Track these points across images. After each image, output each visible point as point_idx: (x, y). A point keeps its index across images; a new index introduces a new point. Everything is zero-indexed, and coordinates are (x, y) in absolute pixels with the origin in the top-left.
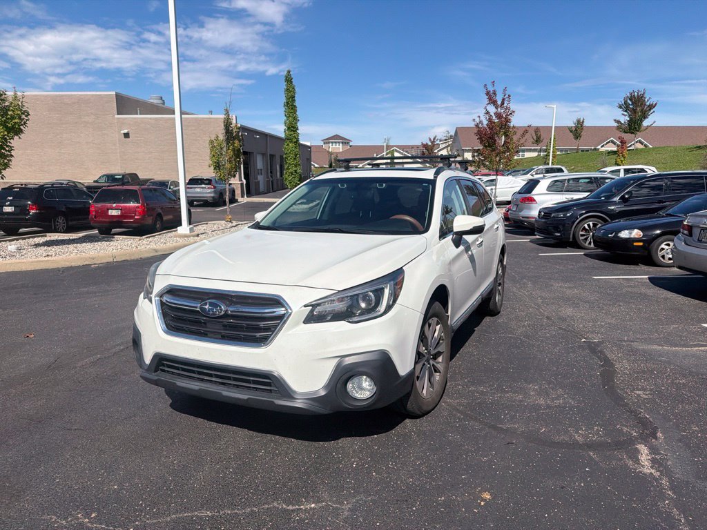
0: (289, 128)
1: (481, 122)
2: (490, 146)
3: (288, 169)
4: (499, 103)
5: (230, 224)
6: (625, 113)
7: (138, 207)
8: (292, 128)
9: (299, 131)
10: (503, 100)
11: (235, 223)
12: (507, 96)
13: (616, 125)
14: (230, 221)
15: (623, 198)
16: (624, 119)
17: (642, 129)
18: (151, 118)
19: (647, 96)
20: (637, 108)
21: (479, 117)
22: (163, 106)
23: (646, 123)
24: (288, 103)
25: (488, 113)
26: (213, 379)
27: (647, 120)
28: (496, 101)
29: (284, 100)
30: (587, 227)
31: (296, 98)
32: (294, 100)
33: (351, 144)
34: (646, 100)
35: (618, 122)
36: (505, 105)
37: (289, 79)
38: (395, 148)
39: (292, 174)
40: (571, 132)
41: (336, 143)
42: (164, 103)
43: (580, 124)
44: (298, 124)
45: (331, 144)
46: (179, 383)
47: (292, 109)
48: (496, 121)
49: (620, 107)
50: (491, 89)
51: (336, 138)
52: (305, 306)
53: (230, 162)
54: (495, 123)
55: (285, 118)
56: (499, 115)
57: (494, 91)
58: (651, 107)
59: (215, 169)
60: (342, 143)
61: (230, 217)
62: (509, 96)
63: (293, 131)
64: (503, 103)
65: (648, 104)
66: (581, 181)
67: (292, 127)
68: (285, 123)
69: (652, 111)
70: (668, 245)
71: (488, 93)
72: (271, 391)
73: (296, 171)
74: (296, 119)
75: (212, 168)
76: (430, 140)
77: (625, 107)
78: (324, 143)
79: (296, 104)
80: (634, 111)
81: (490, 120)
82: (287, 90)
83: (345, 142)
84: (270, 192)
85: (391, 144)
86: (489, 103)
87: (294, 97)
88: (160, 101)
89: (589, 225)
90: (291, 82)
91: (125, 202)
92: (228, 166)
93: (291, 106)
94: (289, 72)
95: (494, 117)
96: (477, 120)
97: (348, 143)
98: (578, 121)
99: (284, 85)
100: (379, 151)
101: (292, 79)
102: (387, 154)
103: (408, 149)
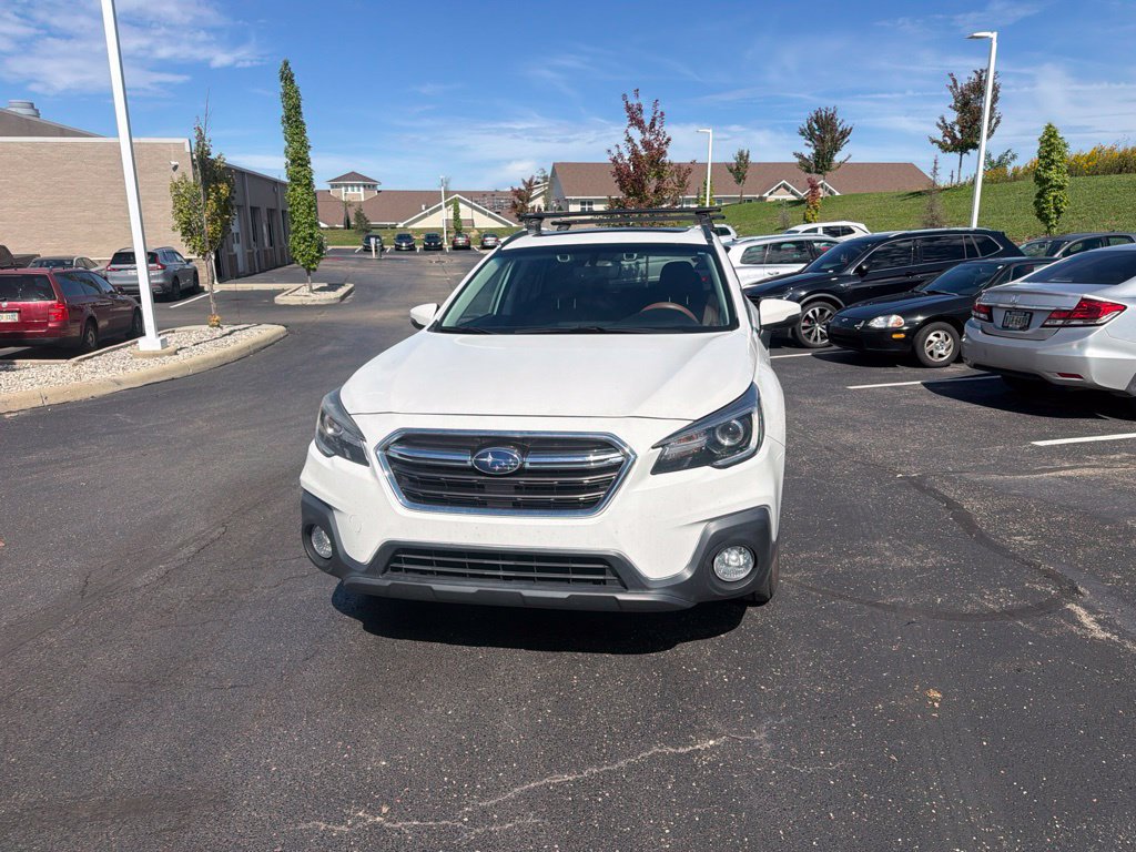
0: (293, 161)
1: (620, 155)
2: (636, 194)
3: (296, 231)
4: (647, 124)
5: (219, 332)
6: (810, 143)
7: (52, 306)
8: (299, 161)
9: (312, 166)
10: (654, 119)
11: (227, 329)
12: (658, 114)
13: (797, 160)
14: (218, 326)
15: (859, 270)
16: (809, 152)
17: (834, 166)
18: (21, 143)
19: (839, 117)
20: (826, 134)
21: (618, 146)
22: (35, 119)
23: (838, 158)
24: (288, 118)
25: (630, 140)
26: (501, 573)
27: (839, 153)
28: (642, 122)
29: (282, 112)
30: (811, 316)
31: (302, 110)
32: (300, 113)
33: (379, 188)
34: (837, 123)
35: (801, 156)
36: (657, 128)
37: (287, 78)
38: (457, 195)
39: (306, 241)
40: (731, 171)
41: (352, 185)
42: (38, 115)
43: (743, 158)
44: (310, 154)
45: (343, 189)
46: (436, 587)
47: (297, 127)
48: (643, 153)
49: (802, 133)
50: (633, 101)
51: (352, 178)
52: (653, 448)
53: (213, 221)
54: (642, 157)
55: (286, 144)
56: (647, 145)
57: (639, 105)
58: (845, 134)
59: (183, 234)
60: (364, 186)
61: (217, 318)
62: (662, 114)
63: (302, 166)
64: (653, 125)
65: (840, 129)
66: (783, 246)
67: (300, 159)
68: (286, 152)
69: (846, 140)
70: (938, 336)
71: (629, 108)
72: (604, 582)
73: (311, 236)
74: (305, 146)
75: (179, 233)
76: (524, 182)
77: (809, 133)
78: (332, 186)
79: (305, 120)
80: (822, 140)
81: (635, 153)
82: (286, 95)
83: (369, 184)
85: (452, 189)
86: (631, 125)
87: (299, 106)
88: (30, 112)
89: (814, 312)
90: (292, 82)
91: (26, 296)
92: (208, 228)
93: (294, 120)
94: (286, 64)
95: (640, 147)
96: (615, 152)
97: (374, 186)
98: (741, 154)
99: (279, 87)
100: (430, 199)
101: (292, 75)
102: (447, 205)
103: (477, 198)
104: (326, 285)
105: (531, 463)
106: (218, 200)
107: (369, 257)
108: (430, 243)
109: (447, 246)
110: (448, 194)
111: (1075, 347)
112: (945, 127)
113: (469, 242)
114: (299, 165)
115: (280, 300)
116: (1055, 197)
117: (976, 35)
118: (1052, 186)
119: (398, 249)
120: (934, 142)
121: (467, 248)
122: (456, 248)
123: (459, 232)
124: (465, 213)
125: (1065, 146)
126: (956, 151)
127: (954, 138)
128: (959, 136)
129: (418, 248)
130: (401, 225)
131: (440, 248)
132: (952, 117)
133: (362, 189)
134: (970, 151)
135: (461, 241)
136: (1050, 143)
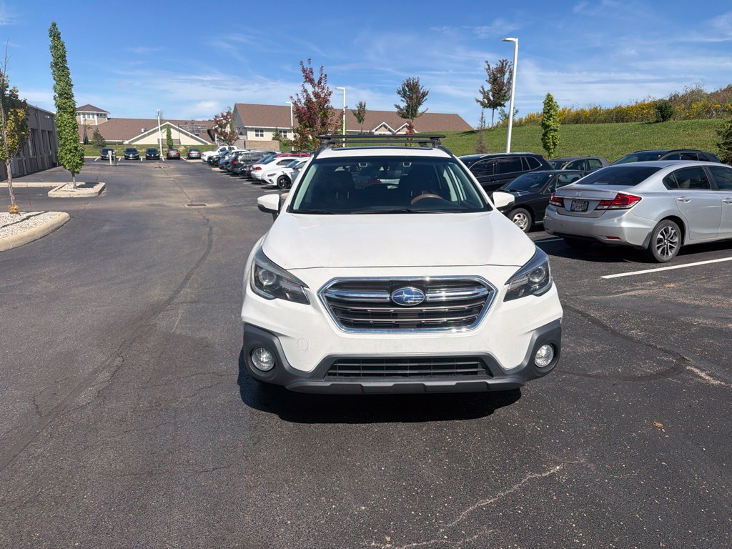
0: (60, 95)
1: (299, 100)
2: (310, 127)
3: (64, 145)
4: (316, 82)
5: (18, 218)
6: (404, 99)
8: (65, 95)
9: (74, 99)
10: (321, 79)
11: (25, 216)
12: (323, 76)
13: (396, 110)
14: (17, 213)
16: (403, 105)
17: (418, 115)
19: (421, 84)
20: (413, 94)
21: (297, 95)
23: (421, 109)
24: (56, 64)
25: (305, 91)
27: (421, 106)
28: (313, 80)
29: (52, 59)
31: (67, 59)
32: (66, 61)
33: (109, 116)
34: (420, 88)
35: (398, 107)
36: (322, 84)
37: (55, 35)
38: (168, 123)
39: (71, 152)
40: (355, 115)
41: (89, 114)
43: (362, 106)
44: (73, 90)
45: (82, 116)
47: (63, 71)
48: (314, 100)
49: (399, 93)
50: (306, 66)
51: (88, 109)
52: (505, 284)
53: (12, 136)
54: (313, 102)
55: (55, 82)
56: (317, 95)
57: (311, 69)
58: (424, 94)
60: (98, 115)
61: (16, 207)
62: (326, 76)
63: (68, 99)
64: (320, 82)
65: (421, 91)
67: (65, 93)
68: (55, 89)
69: (425, 98)
71: (304, 71)
73: (76, 148)
74: (69, 84)
77: (403, 93)
79: (68, 66)
80: (411, 98)
81: (309, 100)
82: (54, 47)
83: (101, 114)
84: (24, 175)
85: (165, 118)
86: (306, 81)
87: (65, 56)
90: (59, 38)
93: (60, 67)
94: (54, 25)
95: (312, 96)
96: (295, 98)
97: (105, 115)
98: (361, 104)
99: (49, 41)
100: (149, 125)
101: (59, 34)
102: (162, 128)
103: (182, 125)
104: (83, 183)
105: (431, 297)
106: (16, 121)
107: (107, 164)
108: (150, 155)
109: (163, 157)
110: (162, 121)
111: (616, 221)
112: (485, 94)
113: (179, 154)
114: (65, 98)
115: (51, 194)
116: (553, 136)
117: (507, 39)
118: (551, 130)
119: (127, 158)
120: (478, 101)
121: (177, 158)
122: (169, 158)
123: (171, 148)
124: (175, 135)
125: (557, 106)
126: (490, 107)
127: (489, 100)
128: (492, 98)
129: (141, 158)
130: (127, 142)
131: (158, 158)
132: (488, 87)
133: (96, 116)
134: (498, 107)
135: (173, 153)
136: (549, 103)
